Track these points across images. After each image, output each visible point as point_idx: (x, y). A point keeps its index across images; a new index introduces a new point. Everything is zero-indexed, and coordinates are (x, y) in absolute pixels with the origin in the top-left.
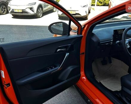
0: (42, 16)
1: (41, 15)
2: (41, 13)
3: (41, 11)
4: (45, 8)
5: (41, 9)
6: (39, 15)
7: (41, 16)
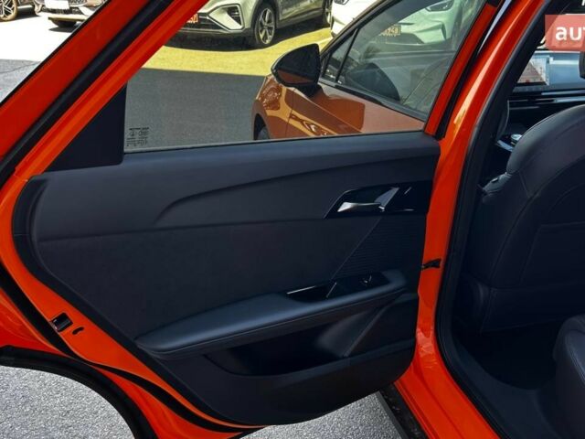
0: (272, 43)
1: (270, 37)
2: (270, 28)
3: (269, 22)
4: (285, 11)
5: (269, 11)
6: (262, 36)
7: (268, 42)
